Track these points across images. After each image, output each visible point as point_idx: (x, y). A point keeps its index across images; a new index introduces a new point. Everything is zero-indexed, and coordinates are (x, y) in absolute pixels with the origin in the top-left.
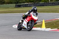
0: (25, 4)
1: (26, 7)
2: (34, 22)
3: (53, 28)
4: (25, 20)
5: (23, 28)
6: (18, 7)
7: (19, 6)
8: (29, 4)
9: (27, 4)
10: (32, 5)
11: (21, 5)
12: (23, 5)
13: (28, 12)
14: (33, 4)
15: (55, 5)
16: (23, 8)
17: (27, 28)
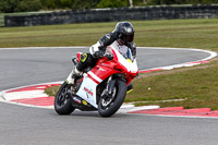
0: (41, 15)
1: (43, 23)
2: (128, 81)
3: (143, 105)
4: (90, 73)
5: (82, 104)
6: (13, 26)
7: (19, 22)
8: (55, 14)
9: (49, 15)
10: (67, 17)
11: (23, 17)
12: (32, 16)
13: (98, 44)
14: (68, 13)
15: (150, 18)
16: (31, 27)
17: (96, 106)
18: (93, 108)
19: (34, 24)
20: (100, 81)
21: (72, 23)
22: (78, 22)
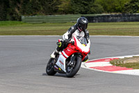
1: (104, 21)
2: (83, 57)
5: (58, 70)
8: (112, 16)
9: (108, 16)
10: (119, 18)
17: (65, 71)
18: (63, 72)
19: (99, 22)
20: (67, 56)
21: (122, 21)
22: (125, 21)
